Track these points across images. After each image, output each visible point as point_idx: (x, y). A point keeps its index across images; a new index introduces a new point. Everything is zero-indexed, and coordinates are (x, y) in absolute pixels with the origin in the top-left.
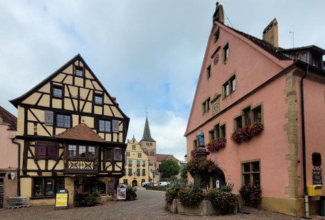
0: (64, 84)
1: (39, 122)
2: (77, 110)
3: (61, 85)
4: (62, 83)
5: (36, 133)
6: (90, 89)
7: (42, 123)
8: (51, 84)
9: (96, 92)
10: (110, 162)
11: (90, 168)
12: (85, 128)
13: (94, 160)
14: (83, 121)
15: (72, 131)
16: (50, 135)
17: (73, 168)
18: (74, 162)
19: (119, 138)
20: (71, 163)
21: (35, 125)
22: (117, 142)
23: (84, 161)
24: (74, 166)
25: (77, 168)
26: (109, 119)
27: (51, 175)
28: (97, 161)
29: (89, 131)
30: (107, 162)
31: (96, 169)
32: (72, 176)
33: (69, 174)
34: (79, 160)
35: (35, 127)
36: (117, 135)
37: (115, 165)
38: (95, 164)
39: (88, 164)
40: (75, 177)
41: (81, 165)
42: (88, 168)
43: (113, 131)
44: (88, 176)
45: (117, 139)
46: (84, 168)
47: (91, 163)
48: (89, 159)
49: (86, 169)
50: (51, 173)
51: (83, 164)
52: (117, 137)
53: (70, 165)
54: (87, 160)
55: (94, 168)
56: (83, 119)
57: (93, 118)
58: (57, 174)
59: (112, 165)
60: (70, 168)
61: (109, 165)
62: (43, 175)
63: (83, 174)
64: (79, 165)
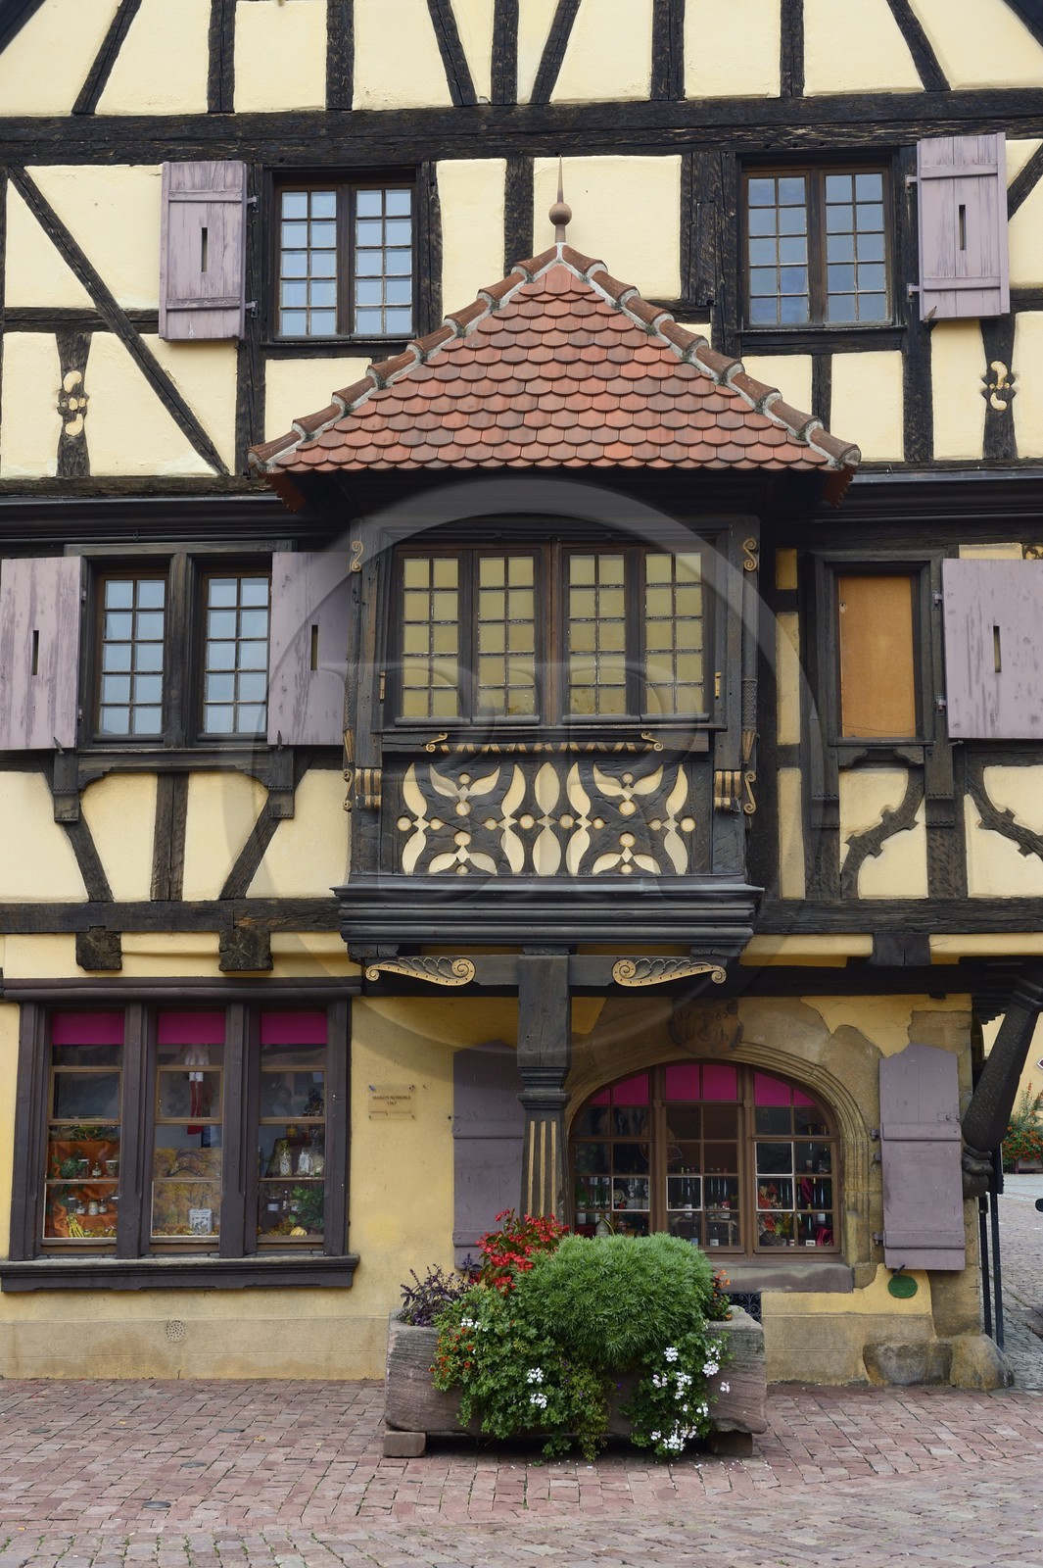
1: (106, 314)
2: (483, 87)
5: (73, 451)
10: (900, 762)
11: (648, 864)
12: (582, 307)
13: (701, 744)
14: (560, 220)
15: (438, 373)
16: (208, 451)
17: (457, 864)
18: (469, 786)
19: (1008, 396)
20: (428, 802)
21: (74, 354)
22: (988, 463)
23: (586, 758)
24: (463, 839)
25: (501, 860)
26: (864, 140)
27: (210, 970)
28: (742, 750)
29: (633, 339)
30: (859, 764)
31: (718, 868)
32: (442, 982)
33: (410, 948)
34: (522, 747)
35: (73, 377)
36: (990, 358)
37: (971, 815)
38: (718, 801)
39: (621, 799)
40: (472, 989)
41: (546, 822)
42: (622, 863)
43: (929, 306)
44: (626, 974)
45: (990, 409)
46: (574, 868)
47: (667, 789)
48: (644, 737)
49: (604, 877)
50: (210, 943)
51: (564, 807)
52: (991, 377)
53: (414, 830)
54: (619, 746)
55: (702, 857)
56: (560, 198)
57: (676, 160)
58: (271, 958)
59: (931, 805)
60: (423, 862)
61: (886, 814)
62: (132, 969)
63: (573, 946)
64: (516, 829)
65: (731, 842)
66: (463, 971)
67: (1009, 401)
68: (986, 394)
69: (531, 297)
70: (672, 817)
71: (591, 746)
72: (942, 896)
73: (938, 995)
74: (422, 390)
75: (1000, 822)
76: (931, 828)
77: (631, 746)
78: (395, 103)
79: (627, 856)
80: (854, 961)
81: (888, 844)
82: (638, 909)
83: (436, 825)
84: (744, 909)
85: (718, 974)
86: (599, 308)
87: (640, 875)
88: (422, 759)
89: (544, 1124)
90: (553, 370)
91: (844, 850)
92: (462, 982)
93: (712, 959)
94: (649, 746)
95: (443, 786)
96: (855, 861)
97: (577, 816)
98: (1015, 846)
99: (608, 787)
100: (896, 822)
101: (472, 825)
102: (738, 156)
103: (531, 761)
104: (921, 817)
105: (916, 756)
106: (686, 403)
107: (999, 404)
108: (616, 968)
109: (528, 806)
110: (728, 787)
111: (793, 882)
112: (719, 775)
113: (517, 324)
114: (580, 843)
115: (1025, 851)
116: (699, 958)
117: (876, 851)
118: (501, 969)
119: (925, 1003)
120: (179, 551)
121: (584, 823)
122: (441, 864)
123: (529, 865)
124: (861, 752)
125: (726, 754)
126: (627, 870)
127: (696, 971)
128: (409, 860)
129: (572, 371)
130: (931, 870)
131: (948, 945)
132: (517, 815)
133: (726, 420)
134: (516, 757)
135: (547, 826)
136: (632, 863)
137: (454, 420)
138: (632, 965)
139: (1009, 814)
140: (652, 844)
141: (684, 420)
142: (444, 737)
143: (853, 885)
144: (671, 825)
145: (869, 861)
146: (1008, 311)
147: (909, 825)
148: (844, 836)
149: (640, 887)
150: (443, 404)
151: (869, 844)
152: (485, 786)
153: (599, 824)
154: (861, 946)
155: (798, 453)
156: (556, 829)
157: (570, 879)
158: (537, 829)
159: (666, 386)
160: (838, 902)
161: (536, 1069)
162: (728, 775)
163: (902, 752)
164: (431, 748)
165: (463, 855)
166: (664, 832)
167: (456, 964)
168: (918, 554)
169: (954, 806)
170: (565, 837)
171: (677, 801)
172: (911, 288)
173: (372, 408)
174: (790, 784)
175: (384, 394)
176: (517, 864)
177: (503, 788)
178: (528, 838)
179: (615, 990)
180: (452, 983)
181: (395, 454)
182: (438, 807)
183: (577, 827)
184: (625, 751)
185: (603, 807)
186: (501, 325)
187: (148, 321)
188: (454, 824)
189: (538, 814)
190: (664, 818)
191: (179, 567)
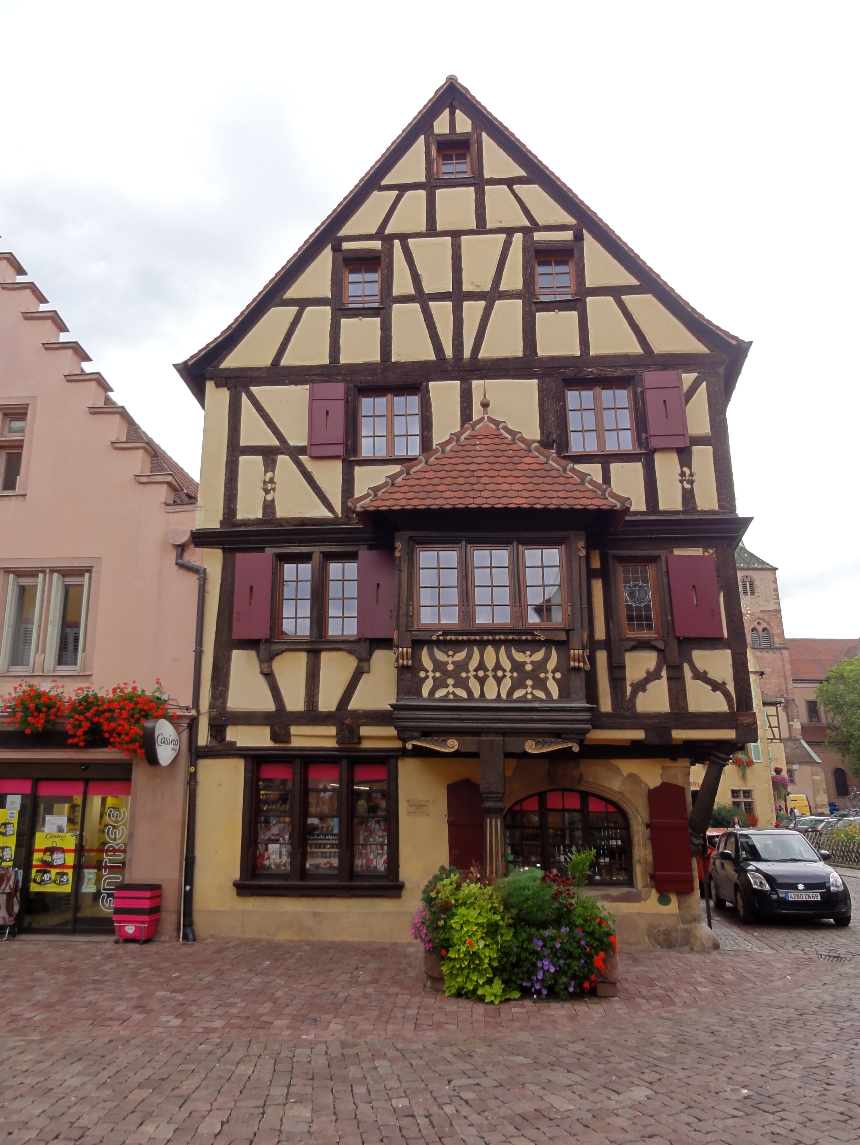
0: (388, 240)
1: (285, 448)
2: (449, 352)
3: (377, 245)
4: (379, 235)
5: (269, 507)
6: (510, 232)
7: (295, 453)
8: (336, 249)
9: (538, 236)
10: (653, 648)
11: (541, 694)
12: (497, 441)
13: (563, 637)
14: (485, 405)
15: (433, 468)
16: (329, 507)
17: (448, 693)
18: (453, 656)
19: (691, 482)
20: (433, 663)
21: (270, 465)
22: (684, 512)
23: (508, 643)
24: (450, 681)
25: (470, 693)
26: (618, 373)
27: (332, 744)
28: (582, 640)
29: (522, 453)
30: (633, 648)
31: (573, 696)
32: (442, 750)
33: (426, 734)
34: (478, 638)
35: (269, 475)
36: (682, 466)
37: (688, 673)
38: (572, 664)
39: (525, 663)
40: (457, 754)
41: (490, 674)
42: (527, 693)
43: (654, 443)
44: (531, 747)
45: (683, 488)
46: (504, 696)
47: (547, 658)
48: (536, 633)
49: (518, 700)
50: (332, 731)
51: (498, 666)
52: (683, 474)
53: (427, 677)
54: (524, 637)
55: (565, 692)
56: (485, 396)
57: (536, 381)
58: (360, 739)
59: (669, 668)
60: (432, 692)
61: (648, 672)
62: (296, 743)
63: (504, 733)
64: (476, 677)
65: (578, 683)
66: (453, 745)
67: (692, 485)
68: (681, 482)
69: (474, 437)
70: (550, 672)
71: (510, 637)
72: (676, 711)
73: (674, 759)
74: (426, 475)
75: (701, 676)
76: (669, 679)
77: (529, 638)
78: (410, 359)
79: (529, 690)
80: (635, 743)
81: (649, 686)
82: (536, 715)
83: (438, 675)
84: (587, 716)
85: (576, 749)
86: (505, 441)
87: (536, 699)
88: (430, 643)
89: (494, 820)
90: (486, 467)
91: (629, 689)
92: (452, 750)
93: (572, 740)
94: (538, 638)
95: (440, 656)
96: (634, 694)
97: (504, 671)
98: (709, 688)
99: (519, 657)
100: (653, 676)
101: (455, 674)
102: (563, 380)
103: (482, 644)
104: (664, 673)
105: (661, 645)
106: (549, 480)
107: (688, 486)
108: (526, 744)
109: (481, 666)
110: (576, 657)
111: (606, 705)
112: (572, 651)
113: (468, 448)
114: (507, 684)
115: (714, 690)
116: (566, 740)
117: (644, 690)
118: (471, 744)
119: (669, 763)
120: (316, 550)
121: (508, 674)
122: (440, 693)
123: (482, 694)
124: (634, 643)
125: (575, 640)
126: (529, 696)
127: (565, 746)
128: (425, 693)
129: (494, 467)
130: (670, 699)
131: (679, 735)
132: (476, 670)
133: (568, 487)
134: (475, 642)
135: (491, 676)
136: (532, 693)
137: (442, 488)
138: (534, 743)
139: (705, 673)
140: (541, 684)
141: (548, 487)
142: (441, 633)
143: (634, 706)
144: (550, 675)
145: (641, 694)
146: (688, 445)
147: (659, 677)
148: (628, 683)
149: (536, 705)
150: (437, 481)
151: (640, 686)
152: (461, 656)
153: (515, 674)
154: (639, 735)
155: (603, 502)
156: (495, 677)
157: (503, 701)
158: (486, 677)
159: (538, 473)
160: (627, 714)
161: (490, 793)
162: (576, 651)
163: (654, 643)
164: (434, 638)
165: (451, 689)
166: (546, 678)
167: (449, 741)
168: (655, 553)
169: (679, 668)
170: (499, 681)
171: (552, 664)
172: (643, 435)
173: (404, 483)
174: (602, 657)
175: (409, 477)
176: (477, 694)
177: (469, 657)
178: (482, 681)
179: (526, 755)
180: (447, 750)
181: (416, 502)
182: (439, 666)
183: (504, 676)
184: (526, 641)
185: (517, 666)
186: (461, 448)
187: (302, 450)
188: (447, 674)
189: (486, 670)
190: (546, 672)
191: (316, 557)
